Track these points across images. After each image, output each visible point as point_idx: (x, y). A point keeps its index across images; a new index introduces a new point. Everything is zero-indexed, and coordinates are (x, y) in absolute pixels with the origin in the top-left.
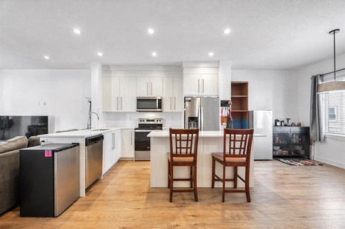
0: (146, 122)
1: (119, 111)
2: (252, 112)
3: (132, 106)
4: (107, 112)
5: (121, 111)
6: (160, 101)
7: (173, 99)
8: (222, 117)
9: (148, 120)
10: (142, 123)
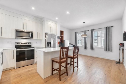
2: (65, 41)
3: (13, 35)
6: (32, 33)
8: (58, 42)
9: (22, 43)
10: (18, 45)
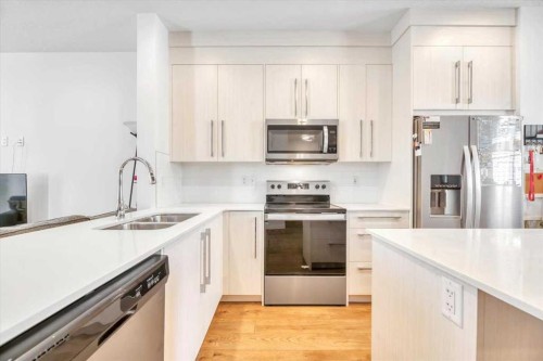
0: (285, 191)
1: (215, 159)
3: (248, 144)
4: (183, 164)
5: (221, 159)
6: (333, 129)
7: (367, 128)
9: (291, 186)
10: (276, 192)
